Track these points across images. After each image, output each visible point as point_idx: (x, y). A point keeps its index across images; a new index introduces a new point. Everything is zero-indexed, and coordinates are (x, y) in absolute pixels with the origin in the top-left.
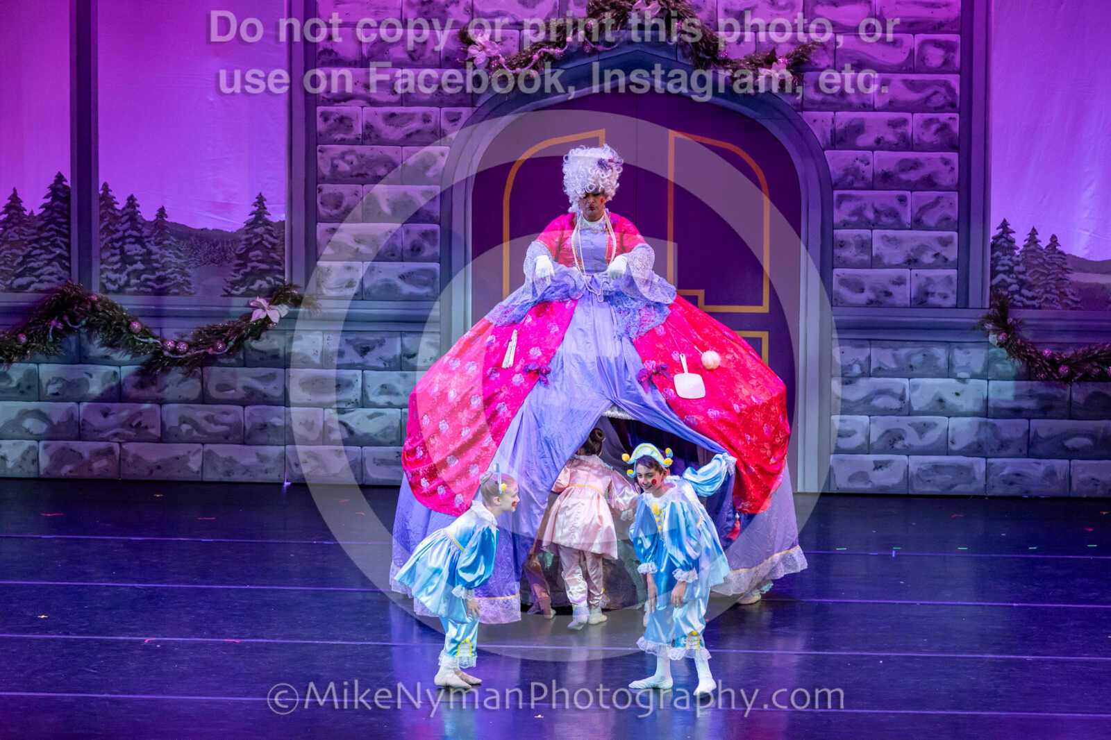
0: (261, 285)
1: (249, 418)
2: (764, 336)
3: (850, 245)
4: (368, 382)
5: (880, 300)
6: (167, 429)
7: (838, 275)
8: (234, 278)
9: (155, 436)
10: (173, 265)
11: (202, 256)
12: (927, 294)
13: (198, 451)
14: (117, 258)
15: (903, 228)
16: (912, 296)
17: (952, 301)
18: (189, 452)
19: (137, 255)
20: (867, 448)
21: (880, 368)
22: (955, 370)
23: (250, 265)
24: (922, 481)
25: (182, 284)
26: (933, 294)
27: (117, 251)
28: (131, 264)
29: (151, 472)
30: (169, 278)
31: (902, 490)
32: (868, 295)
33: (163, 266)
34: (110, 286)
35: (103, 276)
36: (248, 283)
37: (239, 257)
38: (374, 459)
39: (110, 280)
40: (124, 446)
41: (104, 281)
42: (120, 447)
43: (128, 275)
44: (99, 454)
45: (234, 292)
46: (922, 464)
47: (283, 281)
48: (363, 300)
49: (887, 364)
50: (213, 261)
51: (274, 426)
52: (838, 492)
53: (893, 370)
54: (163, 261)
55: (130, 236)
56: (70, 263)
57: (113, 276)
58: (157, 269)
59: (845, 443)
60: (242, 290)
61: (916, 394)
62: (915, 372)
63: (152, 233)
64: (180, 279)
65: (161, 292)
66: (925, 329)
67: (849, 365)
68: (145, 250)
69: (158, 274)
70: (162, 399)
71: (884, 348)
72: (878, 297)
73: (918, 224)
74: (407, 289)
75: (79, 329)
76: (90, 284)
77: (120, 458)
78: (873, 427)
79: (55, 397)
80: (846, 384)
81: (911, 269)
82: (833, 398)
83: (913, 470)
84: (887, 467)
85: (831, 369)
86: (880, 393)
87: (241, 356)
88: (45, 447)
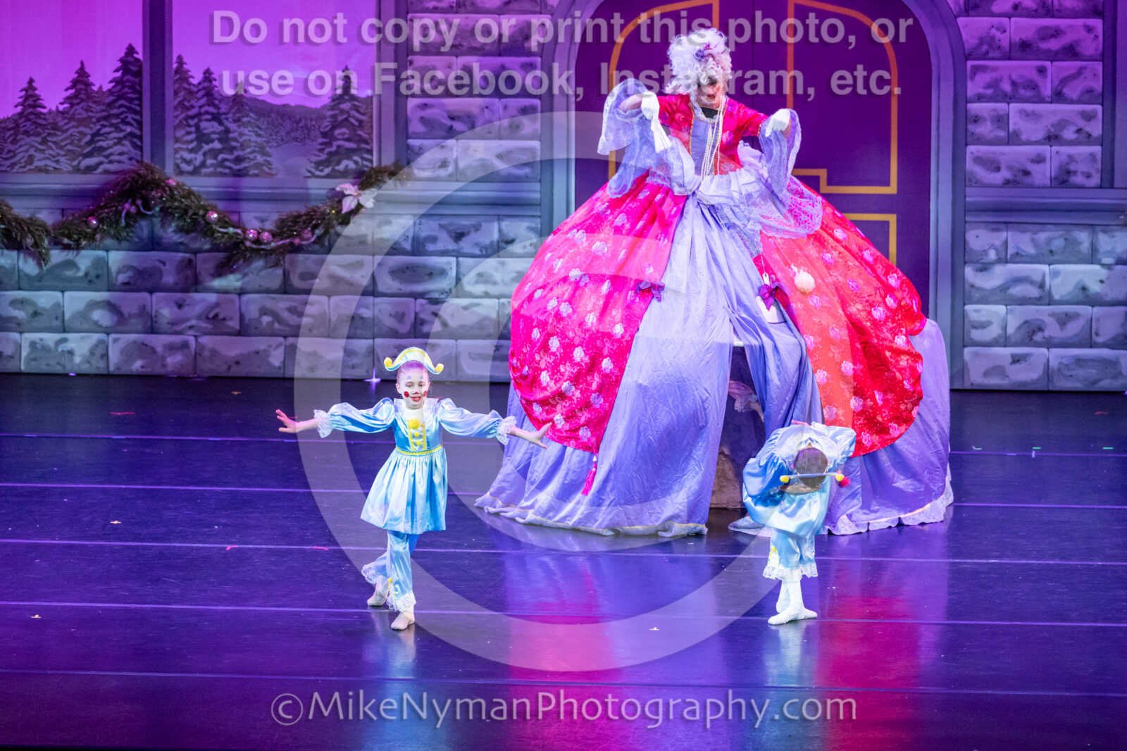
0: (347, 166)
1: (335, 309)
2: (892, 219)
3: (985, 120)
4: (462, 270)
5: (1018, 179)
6: (247, 321)
7: (972, 153)
8: (320, 158)
9: (232, 328)
10: (253, 144)
11: (283, 134)
12: (1069, 172)
13: (280, 344)
14: (193, 136)
15: (1041, 100)
16: (1053, 176)
17: (1095, 180)
18: (270, 346)
19: (214, 133)
20: (1004, 341)
21: (1017, 254)
22: (1099, 256)
23: (335, 143)
24: (1065, 376)
25: (262, 165)
26: (1075, 173)
27: (193, 129)
28: (207, 143)
29: (229, 367)
30: (249, 158)
31: (1038, 387)
32: (1005, 174)
33: (242, 145)
34: (184, 167)
35: (178, 156)
36: (333, 164)
37: (324, 135)
38: (470, 354)
39: (184, 160)
40: (200, 340)
41: (179, 161)
42: (197, 341)
43: (205, 154)
44: (171, 348)
45: (318, 173)
46: (1063, 357)
47: (371, 161)
49: (1023, 248)
50: (296, 139)
51: (362, 318)
52: (973, 388)
53: (1031, 256)
54: (241, 140)
55: (207, 113)
56: (141, 141)
57: (188, 156)
58: (234, 148)
59: (976, 335)
60: (327, 170)
61: (1058, 281)
62: (1056, 257)
63: (231, 108)
64: (260, 159)
65: (239, 174)
66: (1064, 211)
67: (984, 251)
68: (221, 128)
69: (236, 153)
70: (241, 289)
71: (1022, 232)
72: (1015, 176)
73: (1058, 97)
74: (505, 168)
75: (153, 216)
76: (163, 166)
77: (196, 353)
78: (1010, 317)
79: (127, 287)
80: (981, 270)
81: (1051, 146)
82: (967, 286)
83: (1054, 364)
84: (1025, 361)
85: (964, 255)
86: (1018, 280)
87: (327, 244)
88: (115, 340)
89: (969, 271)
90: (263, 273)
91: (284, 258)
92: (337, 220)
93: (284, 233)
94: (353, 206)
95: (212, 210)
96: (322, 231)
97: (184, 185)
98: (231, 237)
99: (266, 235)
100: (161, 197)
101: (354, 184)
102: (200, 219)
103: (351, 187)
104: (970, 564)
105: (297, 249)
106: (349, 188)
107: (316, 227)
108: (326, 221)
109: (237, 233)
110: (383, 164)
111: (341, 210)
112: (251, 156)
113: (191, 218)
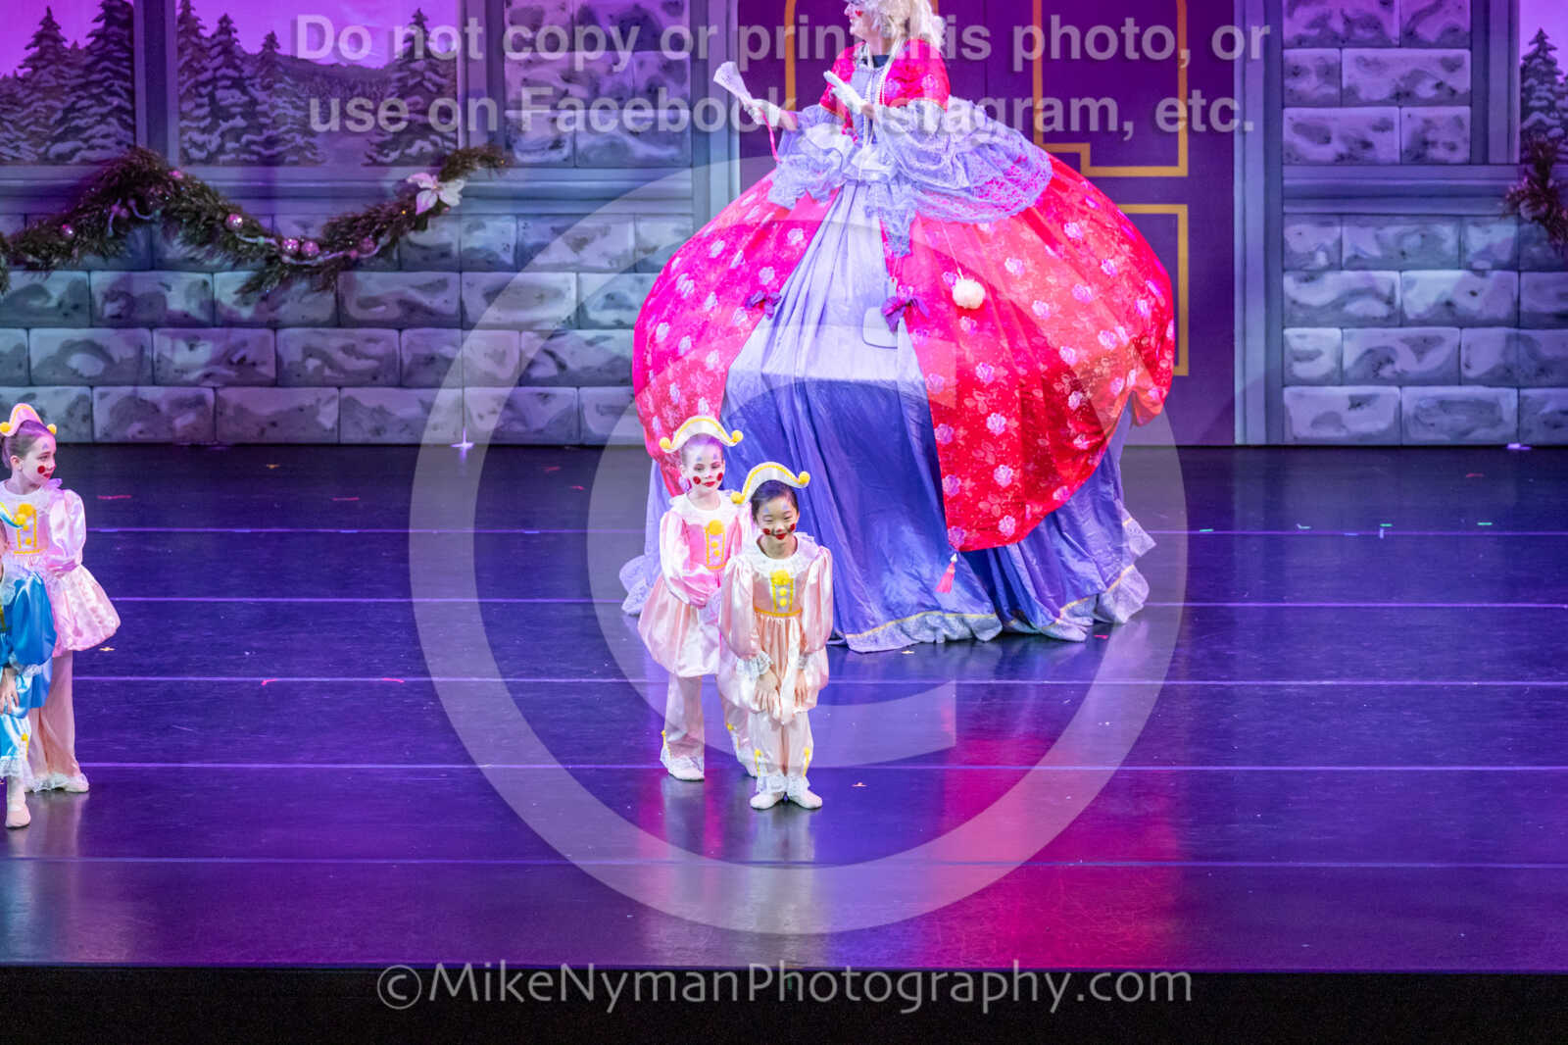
0: (422, 149)
1: (408, 347)
2: (1181, 211)
3: (1308, 72)
5: (1354, 153)
6: (286, 366)
7: (1291, 118)
8: (383, 138)
9: (265, 376)
10: (290, 120)
12: (1426, 143)
13: (333, 397)
14: (205, 110)
15: (1386, 44)
16: (1403, 149)
17: (1462, 154)
19: (235, 105)
20: (1339, 377)
21: (1356, 257)
22: (1469, 258)
24: (1423, 424)
25: (302, 148)
26: (1434, 144)
27: (206, 100)
28: (226, 120)
29: (263, 431)
30: (285, 140)
31: (1391, 440)
32: (1337, 147)
33: (274, 122)
34: (195, 153)
35: (186, 138)
36: (402, 146)
38: (597, 406)
39: (194, 144)
40: (221, 393)
41: (187, 145)
42: (216, 395)
43: (223, 135)
44: (181, 405)
45: (381, 159)
46: (1421, 399)
47: (456, 142)
48: (576, 167)
49: (1369, 252)
51: (447, 360)
52: (1299, 443)
53: (1375, 259)
54: (273, 115)
55: (224, 77)
56: (134, 119)
57: (199, 138)
58: (264, 126)
59: (1301, 369)
60: (394, 155)
61: (1410, 295)
62: (1410, 261)
63: (257, 71)
64: (300, 140)
65: (271, 162)
66: (1422, 196)
67: (1310, 253)
68: (246, 99)
69: (266, 133)
70: (277, 321)
71: (1362, 226)
72: (1351, 149)
73: (1410, 38)
74: (641, 149)
75: (152, 222)
76: (165, 152)
77: (215, 410)
78: (1346, 344)
79: (115, 321)
80: (1307, 280)
81: (1400, 107)
82: (1287, 304)
83: (1408, 408)
84: (1369, 405)
85: (1283, 260)
86: (1356, 294)
87: (395, 256)
88: (102, 396)
89: (1289, 283)
90: (309, 298)
91: (336, 277)
92: (409, 224)
93: (336, 242)
94: (431, 203)
95: (235, 213)
96: (389, 240)
97: (194, 178)
98: (261, 250)
99: (310, 247)
100: (163, 196)
101: (431, 175)
102: (218, 226)
103: (428, 177)
104: (1296, 687)
105: (353, 265)
106: (425, 179)
107: (380, 233)
108: (394, 226)
109: (270, 245)
110: (473, 144)
111: (415, 209)
112: (287, 137)
113: (204, 224)
